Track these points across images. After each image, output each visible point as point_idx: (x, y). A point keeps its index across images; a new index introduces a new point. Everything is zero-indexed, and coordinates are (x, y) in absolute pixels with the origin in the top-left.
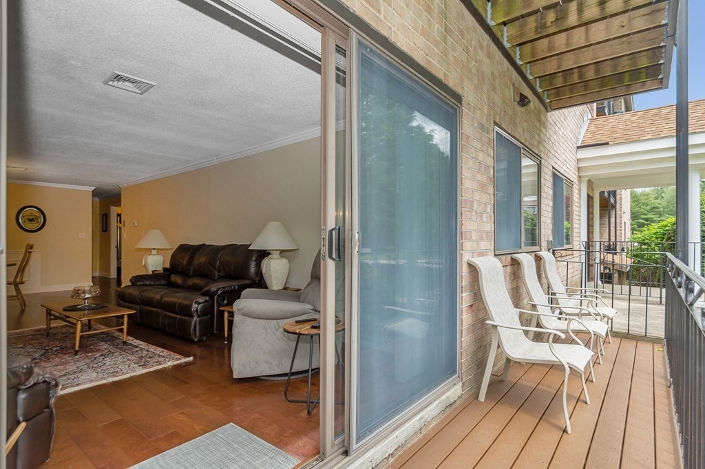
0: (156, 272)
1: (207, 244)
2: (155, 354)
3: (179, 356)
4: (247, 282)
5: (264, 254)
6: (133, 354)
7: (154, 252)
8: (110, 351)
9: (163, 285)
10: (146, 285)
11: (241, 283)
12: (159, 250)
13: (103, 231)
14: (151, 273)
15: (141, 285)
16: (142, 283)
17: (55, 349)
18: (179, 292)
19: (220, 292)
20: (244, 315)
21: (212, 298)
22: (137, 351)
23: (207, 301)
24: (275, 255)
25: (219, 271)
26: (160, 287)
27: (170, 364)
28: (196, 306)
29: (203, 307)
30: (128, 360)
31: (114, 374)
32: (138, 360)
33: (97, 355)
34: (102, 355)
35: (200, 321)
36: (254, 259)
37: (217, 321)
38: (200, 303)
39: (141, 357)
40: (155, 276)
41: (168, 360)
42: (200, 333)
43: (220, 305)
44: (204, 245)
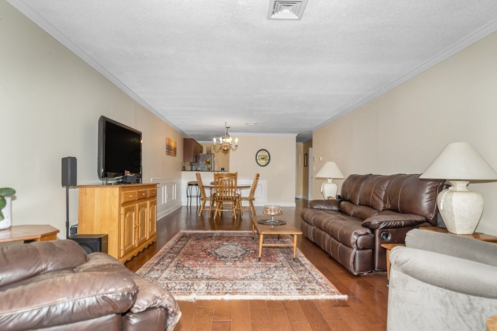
0: (330, 199)
1: (374, 174)
2: (314, 279)
3: (334, 289)
4: (419, 218)
5: (442, 185)
6: (297, 273)
7: (330, 181)
8: (282, 264)
9: (335, 211)
10: (321, 209)
11: (409, 219)
12: (334, 179)
13: (305, 166)
14: (327, 199)
15: (317, 209)
16: (318, 207)
17: (251, 251)
18: (344, 220)
19: (382, 226)
20: (406, 272)
21: (373, 231)
22: (301, 271)
23: (367, 234)
24: (460, 186)
25: (385, 202)
26: (331, 212)
27: (322, 297)
28: (356, 237)
29: (363, 239)
30: (291, 278)
31: (275, 291)
32: (299, 281)
33: (273, 265)
34: (275, 267)
35: (359, 254)
36: (427, 191)
37: (379, 259)
38: (360, 235)
39: (302, 279)
40: (329, 202)
41: (323, 290)
42: (360, 268)
43: (382, 241)
44: (371, 174)
